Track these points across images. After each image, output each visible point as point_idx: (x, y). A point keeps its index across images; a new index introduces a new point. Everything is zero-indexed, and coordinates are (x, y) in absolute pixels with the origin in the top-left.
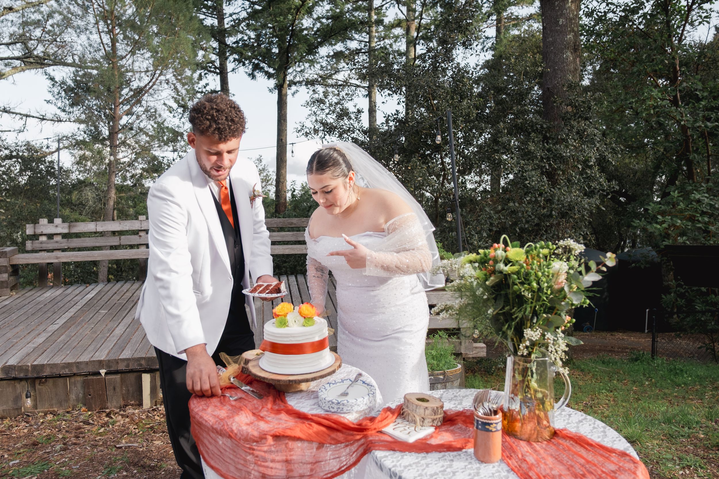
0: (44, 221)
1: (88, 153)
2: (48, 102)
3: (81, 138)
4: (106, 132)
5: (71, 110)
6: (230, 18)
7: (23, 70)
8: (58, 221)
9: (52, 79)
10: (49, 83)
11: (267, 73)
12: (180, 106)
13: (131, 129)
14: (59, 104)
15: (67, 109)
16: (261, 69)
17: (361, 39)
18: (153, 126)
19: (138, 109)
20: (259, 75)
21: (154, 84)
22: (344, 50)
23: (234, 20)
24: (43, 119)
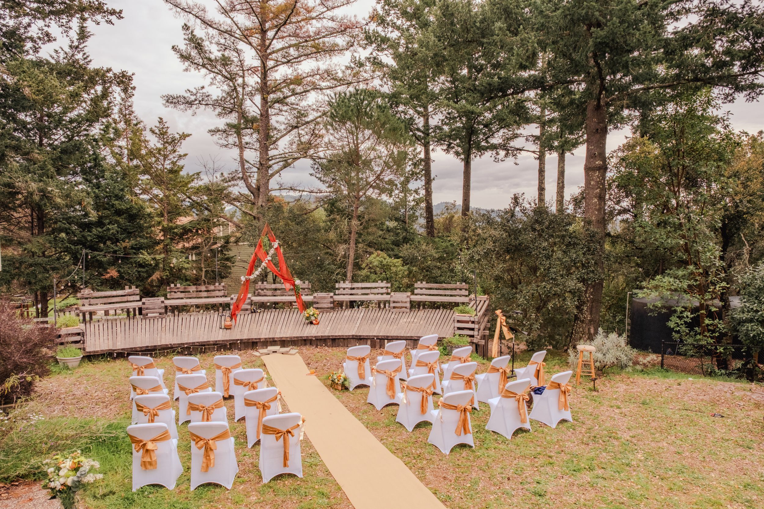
24: (312, 192)
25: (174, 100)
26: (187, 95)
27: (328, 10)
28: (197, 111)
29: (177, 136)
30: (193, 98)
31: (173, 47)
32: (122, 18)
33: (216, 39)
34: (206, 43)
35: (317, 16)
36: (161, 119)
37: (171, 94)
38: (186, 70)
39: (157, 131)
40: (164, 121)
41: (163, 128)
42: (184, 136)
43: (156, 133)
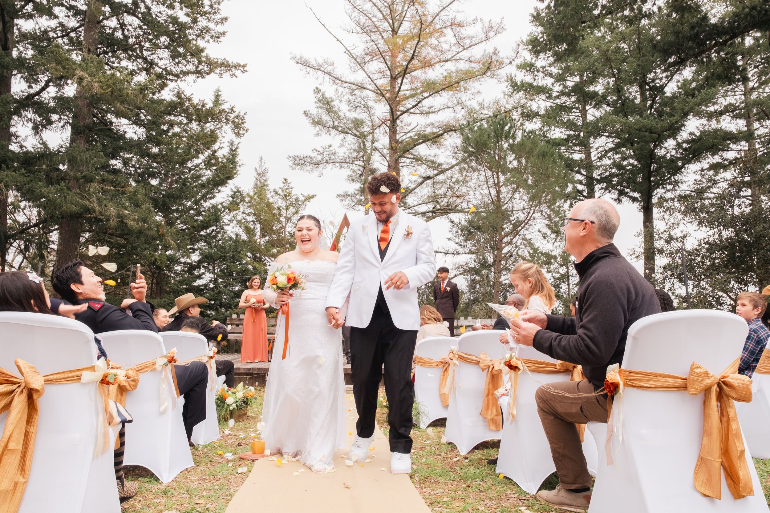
0: (462, 318)
1: (477, 278)
2: (449, 239)
3: (472, 266)
4: (491, 260)
5: (465, 244)
6: (597, 152)
7: (434, 218)
8: (470, 318)
9: (452, 222)
10: (450, 225)
11: (631, 197)
12: (554, 232)
13: (511, 256)
14: (457, 241)
15: (462, 243)
16: (626, 194)
17: (739, 148)
18: (529, 252)
19: (518, 240)
20: (625, 199)
21: (529, 220)
22: (720, 161)
23: (601, 152)
24: (447, 253)
25: (301, 162)
26: (314, 154)
27: (464, 49)
28: (324, 171)
29: (302, 198)
30: (320, 158)
31: (305, 112)
32: (246, 71)
33: (346, 98)
34: (336, 103)
35: (452, 57)
36: (286, 180)
37: (297, 154)
38: (317, 135)
39: (280, 192)
40: (289, 182)
41: (287, 189)
42: (309, 198)
43: (279, 195)
